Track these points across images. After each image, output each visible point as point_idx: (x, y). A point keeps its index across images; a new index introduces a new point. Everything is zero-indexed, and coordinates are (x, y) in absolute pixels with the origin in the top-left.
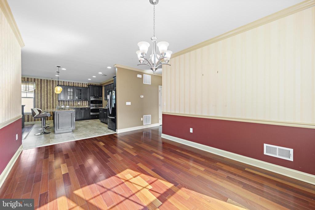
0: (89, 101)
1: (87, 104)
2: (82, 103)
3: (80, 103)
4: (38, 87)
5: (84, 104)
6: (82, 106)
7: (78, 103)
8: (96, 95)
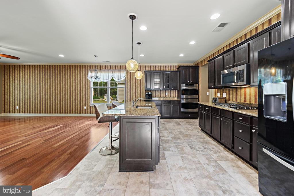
0: (178, 91)
1: (176, 95)
2: (171, 94)
3: (168, 94)
4: (128, 74)
6: (170, 98)
7: (165, 94)
8: (190, 81)
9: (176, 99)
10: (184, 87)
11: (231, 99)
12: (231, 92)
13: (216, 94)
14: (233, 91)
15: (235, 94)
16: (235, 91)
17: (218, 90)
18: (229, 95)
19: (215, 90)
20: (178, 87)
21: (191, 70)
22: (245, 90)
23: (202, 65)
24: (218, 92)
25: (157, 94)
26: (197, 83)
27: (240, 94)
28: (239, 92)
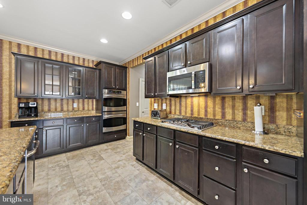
0: (97, 101)
1: (93, 107)
2: (83, 105)
3: (78, 105)
5: (86, 106)
6: (82, 113)
7: (73, 105)
8: (115, 87)
9: (93, 113)
10: (106, 94)
11: (173, 111)
12: (173, 102)
13: (152, 105)
14: (175, 101)
15: (178, 105)
16: (178, 101)
17: (155, 100)
18: (171, 106)
19: (151, 100)
20: (97, 95)
21: (117, 70)
22: (192, 100)
23: (132, 66)
24: (155, 103)
26: (125, 89)
27: (185, 106)
28: (184, 103)
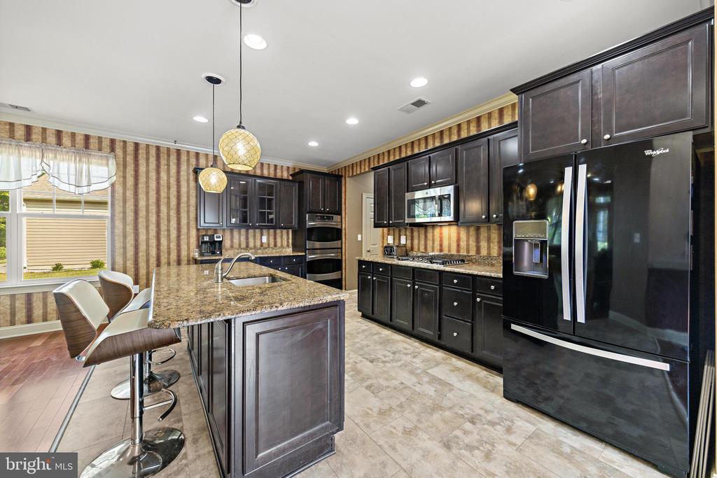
0: (294, 233)
1: (288, 242)
2: (275, 238)
3: (268, 239)
4: (124, 172)
5: (279, 240)
6: (274, 251)
7: (261, 239)
8: (324, 209)
9: (289, 251)
11: (416, 247)
12: (416, 234)
13: (385, 238)
14: (419, 231)
15: (422, 237)
16: (423, 231)
17: (389, 231)
18: (412, 239)
19: (383, 231)
20: (295, 222)
21: (327, 182)
22: (441, 231)
23: (351, 175)
24: (388, 235)
25: (236, 241)
26: (340, 214)
27: (431, 239)
28: (431, 234)
